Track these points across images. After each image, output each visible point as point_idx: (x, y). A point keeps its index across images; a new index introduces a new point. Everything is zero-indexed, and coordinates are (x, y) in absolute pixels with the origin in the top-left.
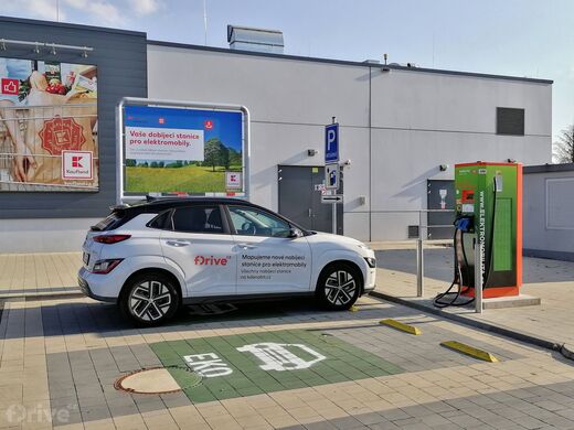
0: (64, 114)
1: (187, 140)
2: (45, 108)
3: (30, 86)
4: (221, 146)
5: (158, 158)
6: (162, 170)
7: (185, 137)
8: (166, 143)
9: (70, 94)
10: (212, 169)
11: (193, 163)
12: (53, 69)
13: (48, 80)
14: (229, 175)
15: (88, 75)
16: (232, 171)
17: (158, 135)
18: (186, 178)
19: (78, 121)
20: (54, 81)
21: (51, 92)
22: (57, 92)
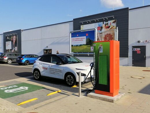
0: (109, 33)
1: (82, 39)
2: (105, 32)
3: (102, 28)
4: (90, 40)
5: (77, 44)
6: (78, 47)
7: (82, 38)
8: (78, 40)
9: (110, 28)
10: (87, 46)
11: (84, 45)
12: (107, 22)
13: (106, 25)
14: (91, 47)
15: (114, 22)
16: (92, 46)
17: (77, 39)
18: (82, 49)
19: (111, 34)
20: (107, 26)
21: (106, 28)
22: (107, 28)
